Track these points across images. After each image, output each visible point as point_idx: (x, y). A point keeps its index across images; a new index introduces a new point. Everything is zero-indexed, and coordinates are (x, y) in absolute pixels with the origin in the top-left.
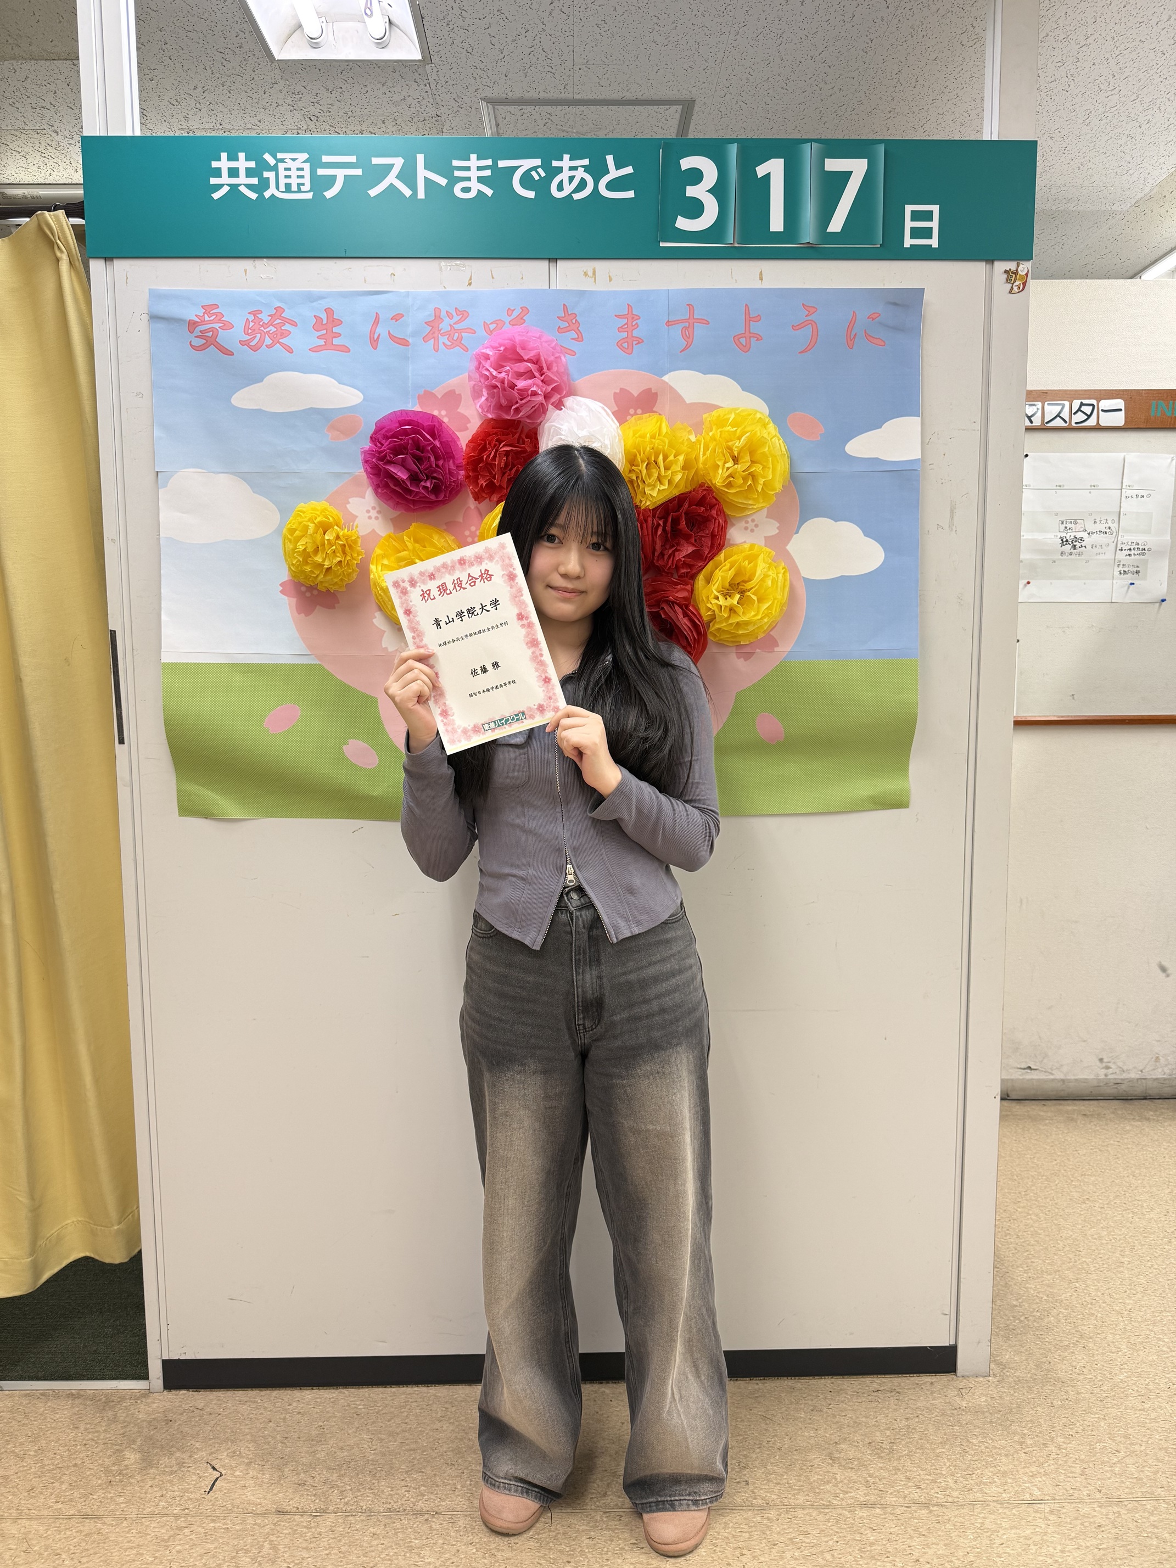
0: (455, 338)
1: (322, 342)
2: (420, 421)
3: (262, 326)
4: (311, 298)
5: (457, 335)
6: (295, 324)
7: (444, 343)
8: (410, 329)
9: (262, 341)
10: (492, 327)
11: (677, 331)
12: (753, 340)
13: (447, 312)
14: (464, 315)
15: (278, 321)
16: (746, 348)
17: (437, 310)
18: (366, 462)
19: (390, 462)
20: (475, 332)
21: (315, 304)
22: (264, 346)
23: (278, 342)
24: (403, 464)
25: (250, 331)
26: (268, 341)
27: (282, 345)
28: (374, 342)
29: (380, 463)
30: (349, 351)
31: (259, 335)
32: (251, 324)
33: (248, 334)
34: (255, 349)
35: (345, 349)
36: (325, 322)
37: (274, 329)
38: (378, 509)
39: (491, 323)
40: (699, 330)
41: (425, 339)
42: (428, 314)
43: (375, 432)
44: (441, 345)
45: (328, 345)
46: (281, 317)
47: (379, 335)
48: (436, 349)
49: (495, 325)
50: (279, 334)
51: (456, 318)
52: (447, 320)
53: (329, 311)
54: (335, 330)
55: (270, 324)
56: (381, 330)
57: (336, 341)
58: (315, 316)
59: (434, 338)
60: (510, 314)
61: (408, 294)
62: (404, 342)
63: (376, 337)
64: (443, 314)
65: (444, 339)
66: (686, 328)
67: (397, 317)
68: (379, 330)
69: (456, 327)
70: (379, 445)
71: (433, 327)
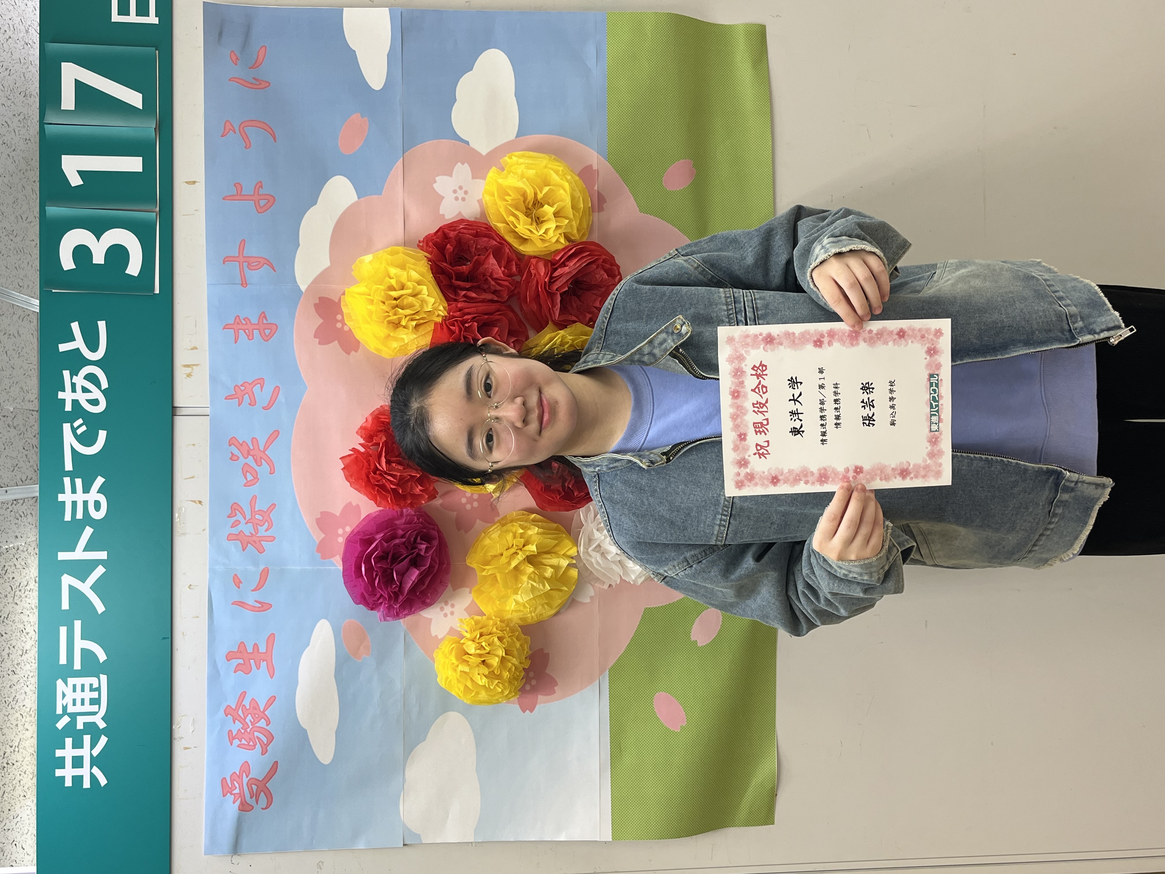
0: (261, 518)
1: (264, 664)
2: (356, 555)
3: (246, 730)
4: (214, 677)
5: (257, 517)
6: (244, 694)
7: (266, 531)
8: (251, 568)
9: (261, 730)
10: (250, 477)
11: (252, 275)
12: (262, 191)
13: (232, 527)
14: (235, 508)
15: (240, 712)
16: (271, 200)
17: (231, 537)
18: (396, 616)
19: (401, 588)
20: (255, 497)
21: (222, 673)
22: (267, 728)
23: (263, 712)
24: (402, 574)
25: (251, 743)
26: (262, 723)
27: (265, 709)
28: (264, 607)
29: (400, 600)
30: (272, 635)
31: (256, 734)
32: (244, 742)
33: (255, 746)
34: (271, 738)
35: (271, 639)
36: (241, 661)
37: (249, 717)
38: (443, 605)
39: (246, 478)
40: (252, 251)
41: (261, 551)
42: (234, 548)
43: (366, 604)
44: (268, 533)
45: (267, 657)
46: (236, 710)
47: (256, 601)
48: (273, 539)
49: (248, 474)
50: (255, 712)
51: (239, 517)
52: (240, 527)
53: (230, 656)
54: (250, 650)
55: (243, 721)
56: (251, 599)
57: (263, 649)
58: (235, 672)
59: (260, 541)
60: (235, 458)
61: (212, 570)
62: (265, 574)
63: (260, 605)
64: (235, 531)
65: (262, 531)
66: (249, 265)
67: (237, 582)
68: (251, 601)
69: (248, 517)
70: (380, 601)
71: (248, 543)
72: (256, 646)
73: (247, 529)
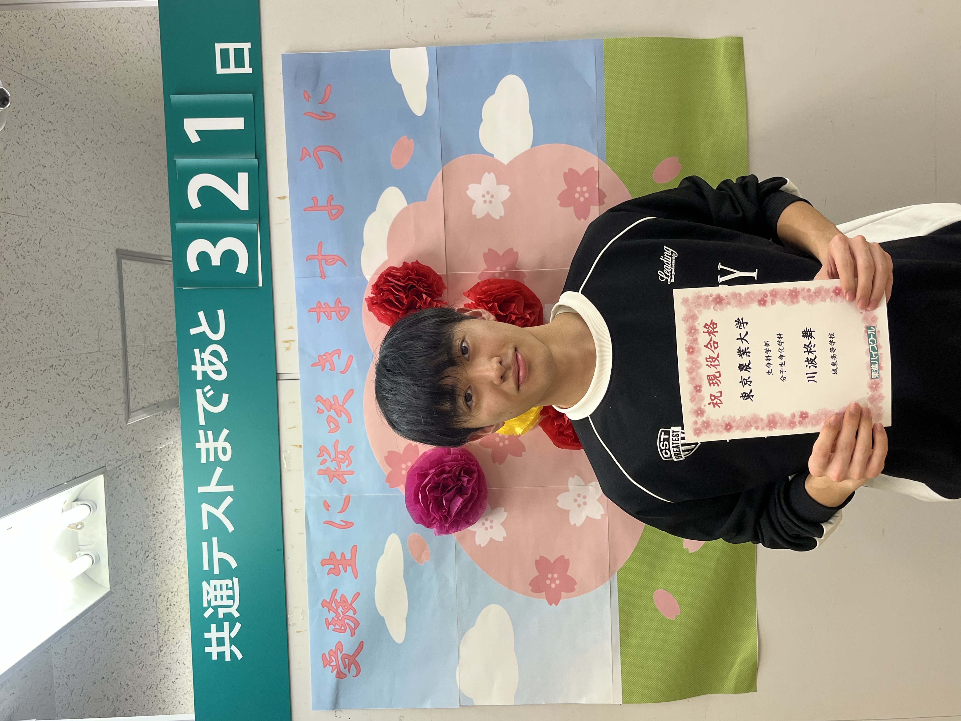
0: (342, 457)
1: (349, 569)
2: (415, 486)
3: (338, 618)
4: (313, 579)
5: (340, 456)
6: (335, 591)
7: (347, 467)
8: (337, 495)
9: (350, 618)
10: (333, 426)
11: (329, 270)
12: (333, 203)
13: (321, 464)
14: (323, 450)
15: (333, 605)
16: (341, 209)
17: (321, 472)
18: (447, 532)
19: (449, 512)
20: (337, 441)
21: (318, 575)
22: (355, 616)
23: (351, 604)
24: (450, 501)
25: (343, 628)
26: (350, 613)
27: (353, 602)
28: (348, 525)
29: (449, 520)
30: (355, 546)
31: (346, 621)
32: (337, 627)
33: (345, 630)
34: (357, 624)
35: (354, 549)
36: (332, 566)
37: (340, 609)
38: (485, 522)
39: (330, 427)
40: (328, 250)
41: (344, 482)
42: (323, 480)
43: (424, 523)
44: (349, 469)
45: (352, 563)
46: (330, 603)
47: (341, 521)
48: (352, 473)
49: (331, 424)
50: (345, 604)
51: (326, 456)
52: (328, 464)
53: (324, 563)
54: (339, 557)
55: (336, 611)
56: (337, 520)
57: (348, 557)
58: (328, 574)
59: (342, 475)
60: (322, 411)
61: (307, 497)
62: (347, 500)
63: (344, 524)
64: (323, 467)
65: (344, 467)
66: (326, 262)
67: (327, 506)
68: (338, 521)
69: (333, 456)
70: (434, 521)
71: (334, 476)
72: (343, 554)
73: (333, 466)
